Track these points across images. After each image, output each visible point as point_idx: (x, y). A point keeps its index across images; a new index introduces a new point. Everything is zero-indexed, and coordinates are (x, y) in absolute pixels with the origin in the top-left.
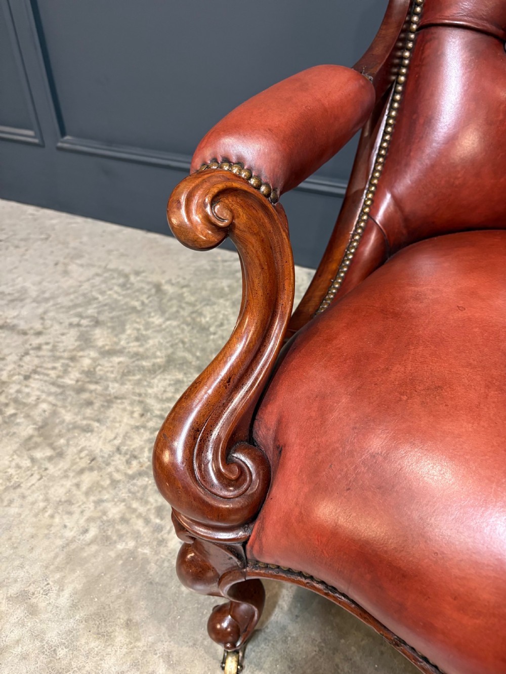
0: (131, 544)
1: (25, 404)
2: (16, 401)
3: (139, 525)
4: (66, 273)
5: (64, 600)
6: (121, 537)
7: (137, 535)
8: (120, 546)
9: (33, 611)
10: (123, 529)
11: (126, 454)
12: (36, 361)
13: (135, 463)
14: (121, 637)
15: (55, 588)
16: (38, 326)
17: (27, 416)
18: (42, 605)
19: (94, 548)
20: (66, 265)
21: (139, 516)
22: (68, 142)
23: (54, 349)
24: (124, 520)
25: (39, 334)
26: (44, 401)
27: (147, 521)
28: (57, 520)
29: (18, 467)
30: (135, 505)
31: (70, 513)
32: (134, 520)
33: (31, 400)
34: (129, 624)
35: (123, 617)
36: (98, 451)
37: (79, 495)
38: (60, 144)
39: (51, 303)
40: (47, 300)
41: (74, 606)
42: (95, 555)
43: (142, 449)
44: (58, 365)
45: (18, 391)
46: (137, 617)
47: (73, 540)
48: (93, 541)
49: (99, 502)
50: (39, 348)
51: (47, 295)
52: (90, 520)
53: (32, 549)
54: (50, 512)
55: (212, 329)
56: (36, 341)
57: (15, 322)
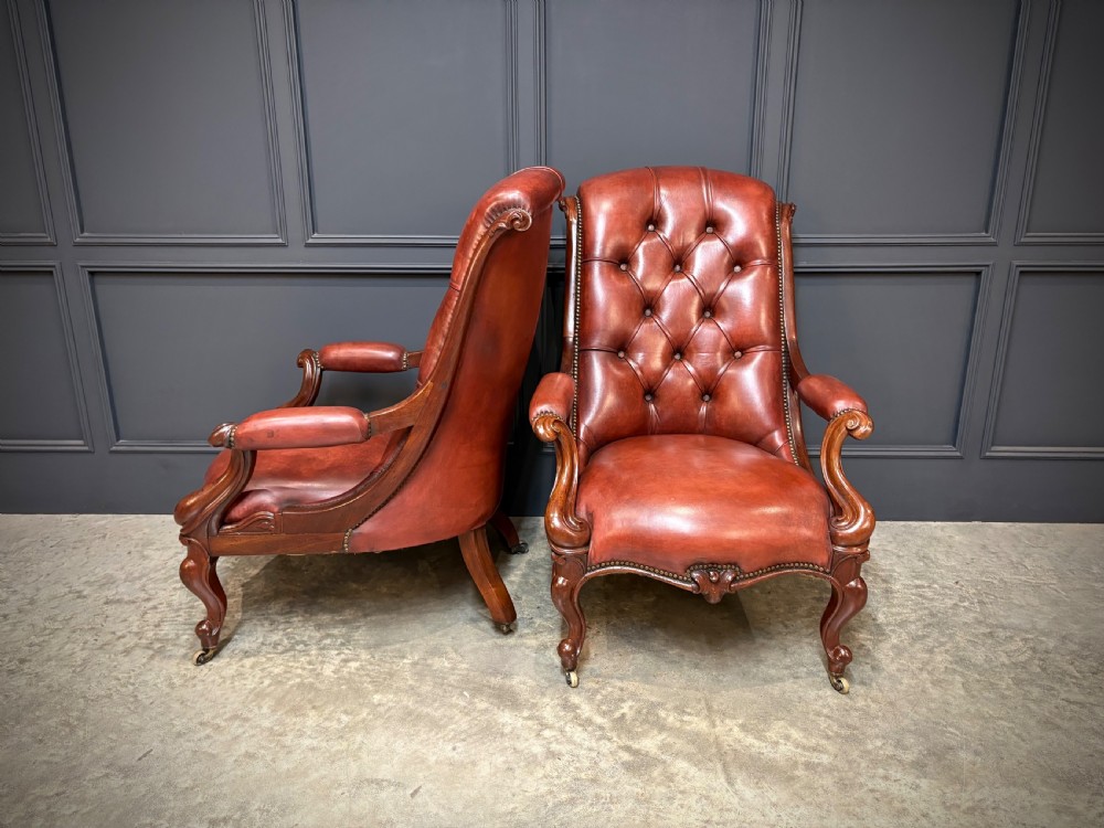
0: (298, 680)
1: (168, 640)
2: (158, 640)
3: (299, 671)
4: (145, 557)
5: (265, 710)
6: (289, 679)
7: (300, 676)
8: (291, 683)
9: (246, 720)
10: (289, 675)
11: (270, 644)
12: (159, 616)
13: (279, 647)
14: (312, 713)
15: (256, 708)
16: (143, 595)
17: (175, 645)
18: (250, 716)
19: (272, 688)
20: (141, 552)
21: (297, 668)
22: (123, 445)
23: (169, 605)
24: (286, 672)
25: (148, 600)
26: (183, 634)
27: (304, 669)
28: (236, 683)
29: (186, 669)
30: (290, 664)
31: (244, 679)
32: (294, 670)
33: (172, 636)
34: (314, 707)
35: (309, 706)
36: (247, 649)
37: (247, 670)
38: (114, 448)
39: (144, 579)
40: (140, 578)
41: (273, 711)
42: (275, 690)
43: (281, 640)
44: (181, 613)
45: (155, 634)
46: (317, 704)
47: (255, 688)
48: (269, 685)
49: (263, 670)
50: (155, 608)
51: (136, 575)
52: (261, 678)
53: (227, 699)
54: (229, 682)
55: (304, 568)
56: (150, 604)
57: (118, 597)
